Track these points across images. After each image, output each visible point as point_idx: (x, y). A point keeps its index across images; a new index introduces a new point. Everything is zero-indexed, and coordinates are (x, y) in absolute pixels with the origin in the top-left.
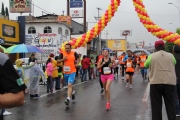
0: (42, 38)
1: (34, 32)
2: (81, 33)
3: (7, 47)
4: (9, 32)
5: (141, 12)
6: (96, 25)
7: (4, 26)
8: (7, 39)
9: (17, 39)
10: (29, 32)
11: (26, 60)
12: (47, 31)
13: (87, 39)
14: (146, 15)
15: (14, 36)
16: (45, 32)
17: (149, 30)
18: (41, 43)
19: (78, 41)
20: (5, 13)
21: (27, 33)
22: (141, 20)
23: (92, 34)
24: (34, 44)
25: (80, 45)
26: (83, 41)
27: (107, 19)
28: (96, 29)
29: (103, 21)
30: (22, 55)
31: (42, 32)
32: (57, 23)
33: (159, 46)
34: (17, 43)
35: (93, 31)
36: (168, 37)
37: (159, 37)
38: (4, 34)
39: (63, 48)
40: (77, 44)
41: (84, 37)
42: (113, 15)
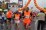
2: (21, 7)
5: (35, 3)
6: (25, 6)
7: (3, 5)
10: (9, 7)
13: (23, 9)
14: (36, 4)
15: (5, 7)
16: (13, 7)
18: (12, 9)
19: (21, 9)
20: (3, 2)
25: (21, 10)
26: (22, 9)
27: (28, 4)
28: (25, 7)
29: (27, 5)
32: (16, 5)
34: (6, 9)
35: (24, 7)
38: (3, 7)
40: (20, 10)
41: (22, 8)
42: (29, 3)
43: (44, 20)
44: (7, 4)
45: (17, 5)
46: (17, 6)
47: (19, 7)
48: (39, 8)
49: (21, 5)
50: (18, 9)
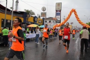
1: (46, 22)
16: (49, 22)
17: (79, 23)
28: (64, 22)
29: (66, 20)
34: (42, 25)
38: (39, 22)
43: (88, 39)
44: (43, 19)
46: (54, 21)
49: (59, 19)
50: (55, 25)
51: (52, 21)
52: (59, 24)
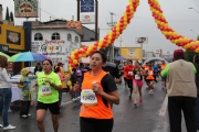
0: (49, 45)
1: (41, 38)
2: (92, 40)
3: (11, 55)
4: (14, 38)
5: (158, 18)
6: (111, 33)
7: (8, 32)
8: (11, 46)
9: (22, 47)
10: (36, 39)
11: (32, 69)
12: (55, 37)
14: (164, 21)
15: (19, 43)
16: (53, 38)
17: (168, 37)
18: (49, 51)
19: (90, 49)
20: (10, 18)
21: (33, 40)
22: (159, 26)
23: (105, 43)
24: (40, 52)
26: (95, 49)
27: (122, 27)
28: (110, 37)
29: (118, 29)
30: (27, 64)
31: (50, 39)
33: (178, 55)
34: (22, 51)
35: (106, 38)
36: (188, 45)
37: (179, 44)
38: (9, 41)
39: (73, 56)
40: (88, 53)
41: (97, 45)
42: (128, 22)
44: (27, 26)
45: (74, 29)
46: (74, 35)
47: (82, 37)
48: (178, 38)
50: (78, 48)
51: (63, 35)
52: (90, 45)
